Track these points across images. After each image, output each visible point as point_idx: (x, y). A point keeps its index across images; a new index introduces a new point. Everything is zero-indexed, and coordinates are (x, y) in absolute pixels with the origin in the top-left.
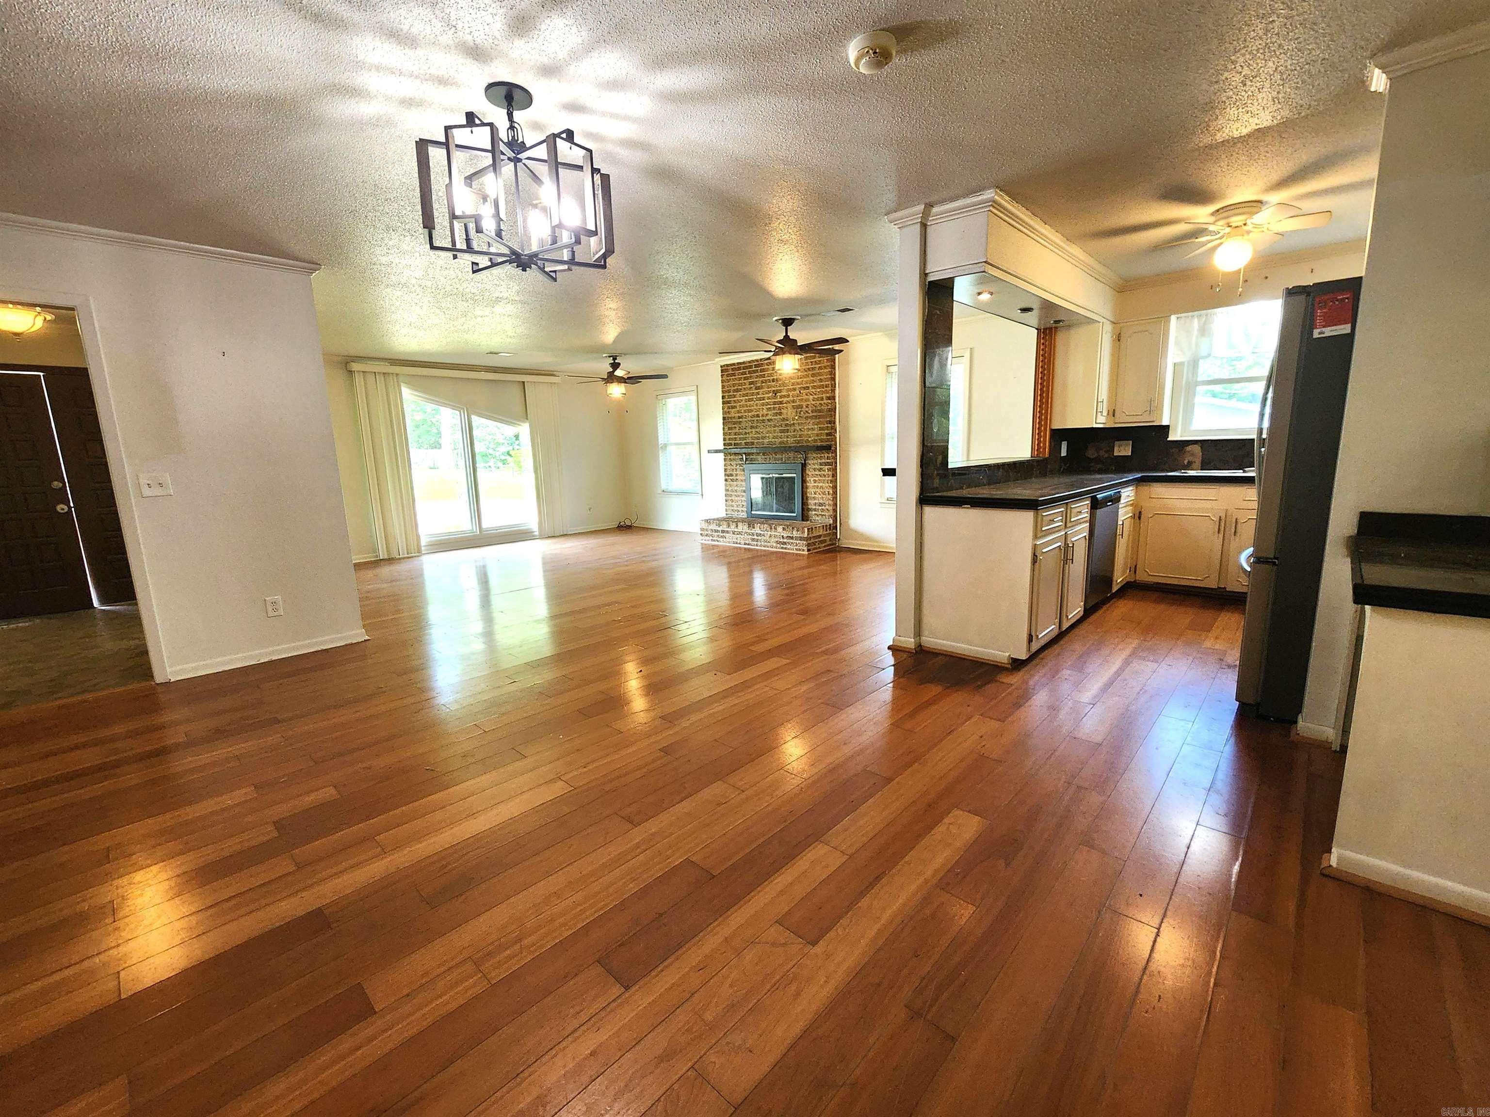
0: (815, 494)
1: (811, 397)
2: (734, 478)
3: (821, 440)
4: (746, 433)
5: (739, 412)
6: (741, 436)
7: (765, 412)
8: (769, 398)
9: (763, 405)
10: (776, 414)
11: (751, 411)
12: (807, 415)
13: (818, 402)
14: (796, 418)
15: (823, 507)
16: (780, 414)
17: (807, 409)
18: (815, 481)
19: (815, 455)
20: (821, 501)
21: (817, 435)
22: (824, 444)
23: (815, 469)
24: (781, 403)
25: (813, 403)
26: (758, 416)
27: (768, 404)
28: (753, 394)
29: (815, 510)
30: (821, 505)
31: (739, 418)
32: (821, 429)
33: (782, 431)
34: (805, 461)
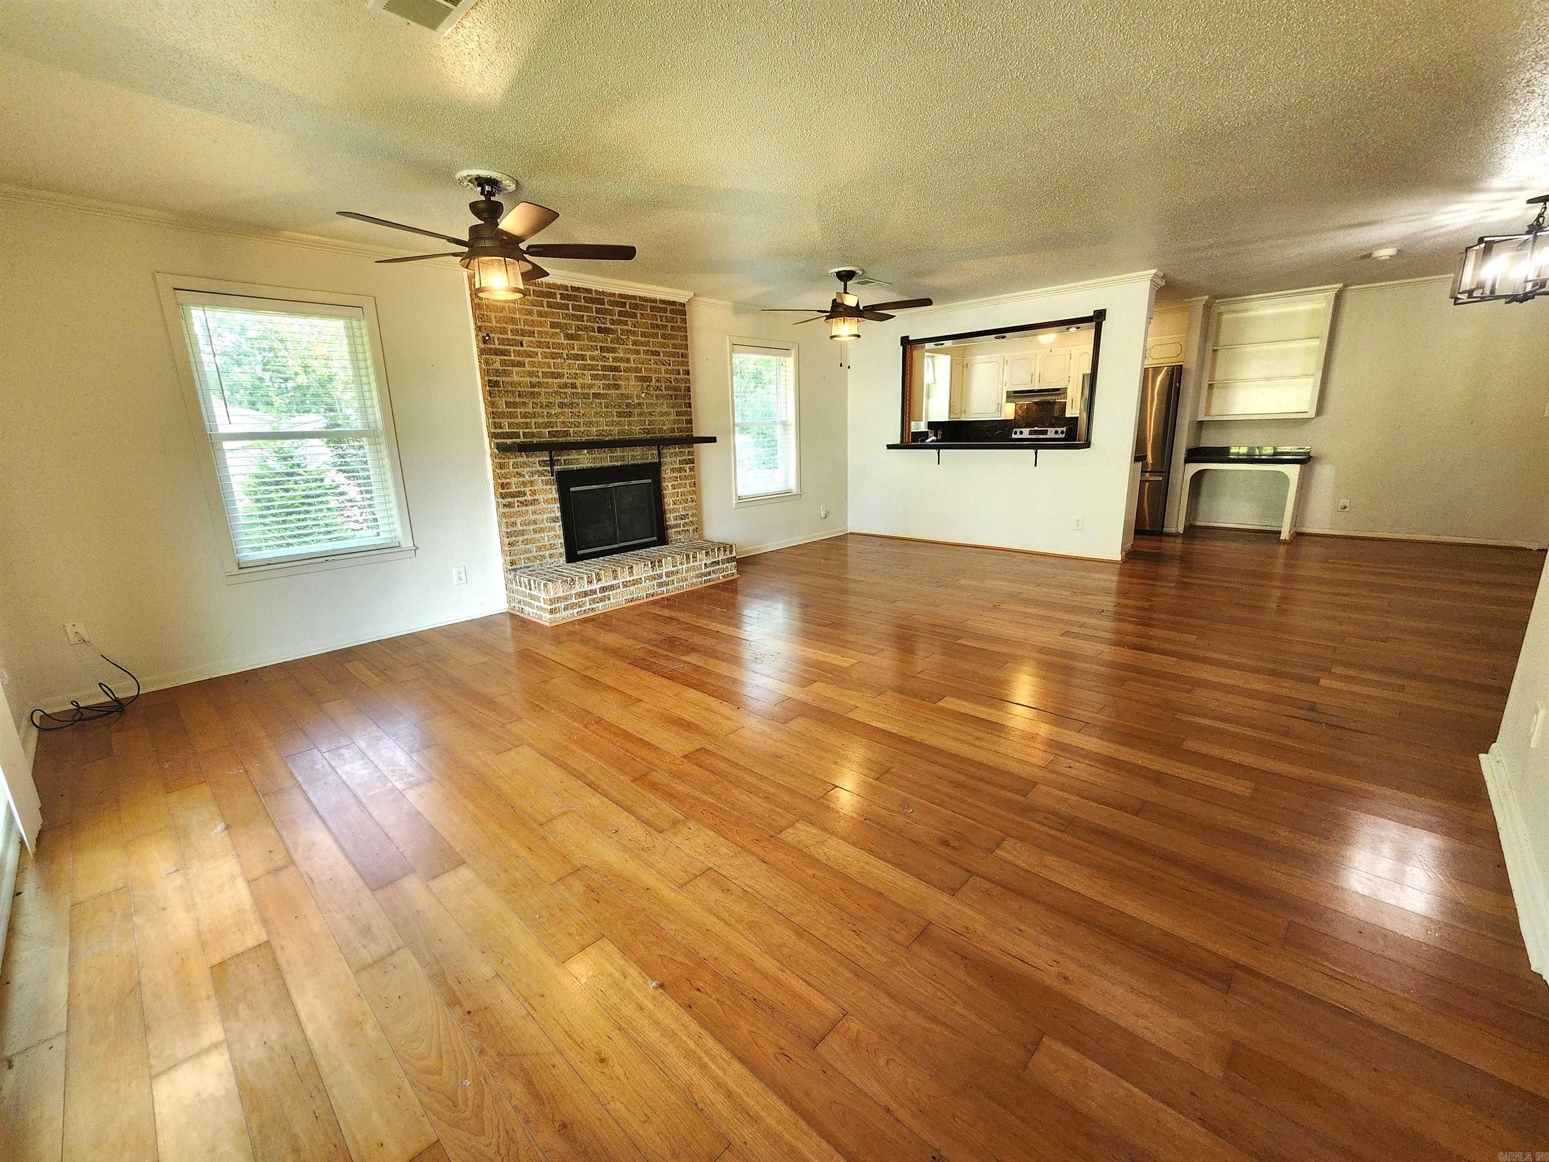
0: (675, 503)
1: (663, 368)
2: (529, 497)
3: (680, 430)
4: (549, 415)
5: (531, 374)
6: (541, 420)
7: (588, 380)
8: (592, 358)
9: (584, 367)
10: (608, 387)
11: (559, 376)
12: (658, 392)
13: (673, 377)
14: (643, 395)
15: (687, 520)
16: (617, 387)
17: (659, 384)
18: (674, 487)
19: (672, 451)
20: (684, 513)
21: (675, 422)
22: (684, 434)
23: (673, 470)
24: (616, 369)
25: (666, 376)
26: (574, 386)
27: (592, 368)
28: (560, 346)
29: (676, 526)
30: (682, 517)
31: (533, 385)
32: (678, 414)
33: (620, 414)
34: (660, 458)
